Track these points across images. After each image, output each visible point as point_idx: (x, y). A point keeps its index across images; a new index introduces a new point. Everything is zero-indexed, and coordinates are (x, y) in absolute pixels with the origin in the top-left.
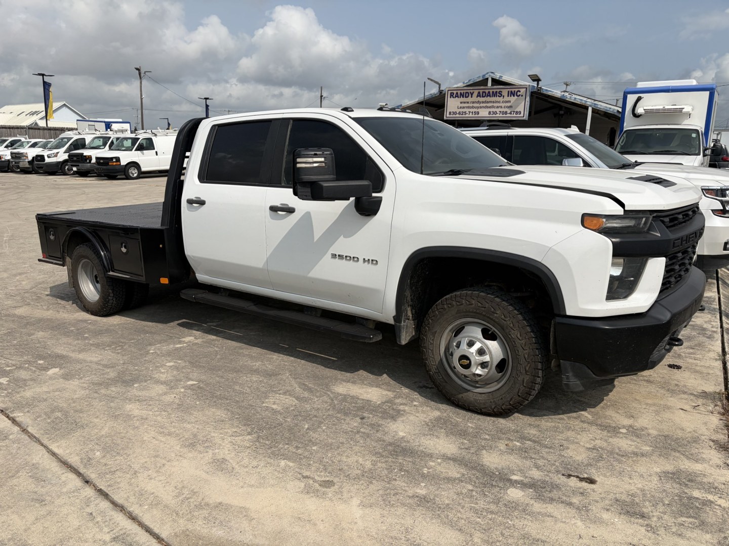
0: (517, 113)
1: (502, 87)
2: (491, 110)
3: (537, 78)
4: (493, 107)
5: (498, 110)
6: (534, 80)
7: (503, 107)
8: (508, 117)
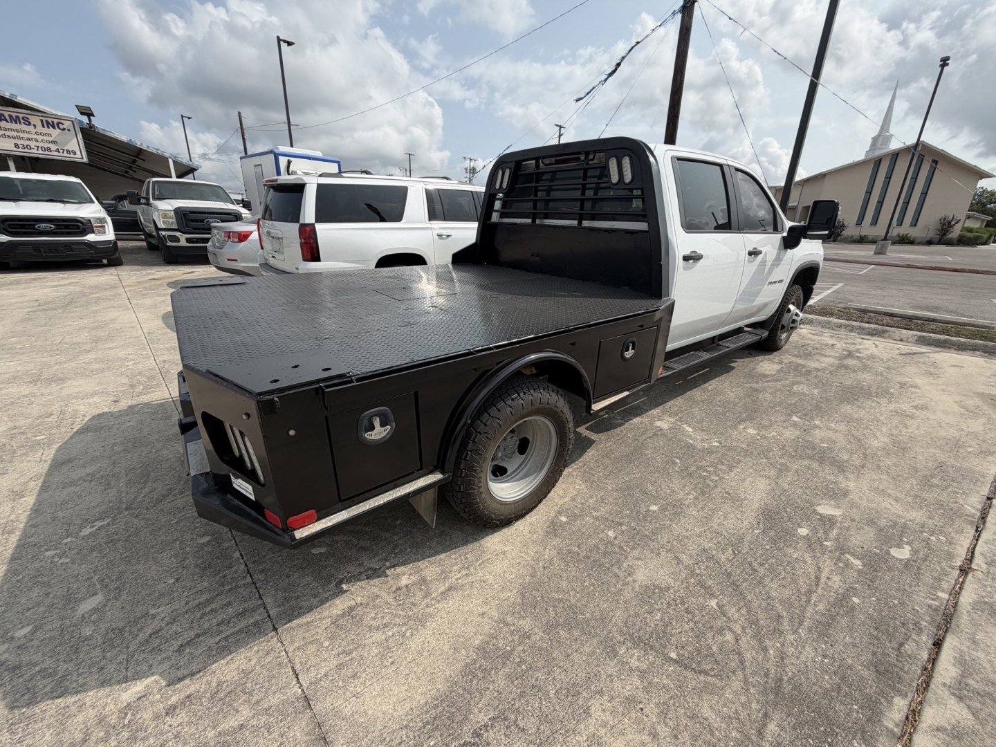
0: (68, 152)
1: (29, 112)
2: (19, 142)
3: (90, 112)
4: (19, 138)
5: (33, 144)
6: (82, 113)
7: (40, 140)
8: (53, 155)
